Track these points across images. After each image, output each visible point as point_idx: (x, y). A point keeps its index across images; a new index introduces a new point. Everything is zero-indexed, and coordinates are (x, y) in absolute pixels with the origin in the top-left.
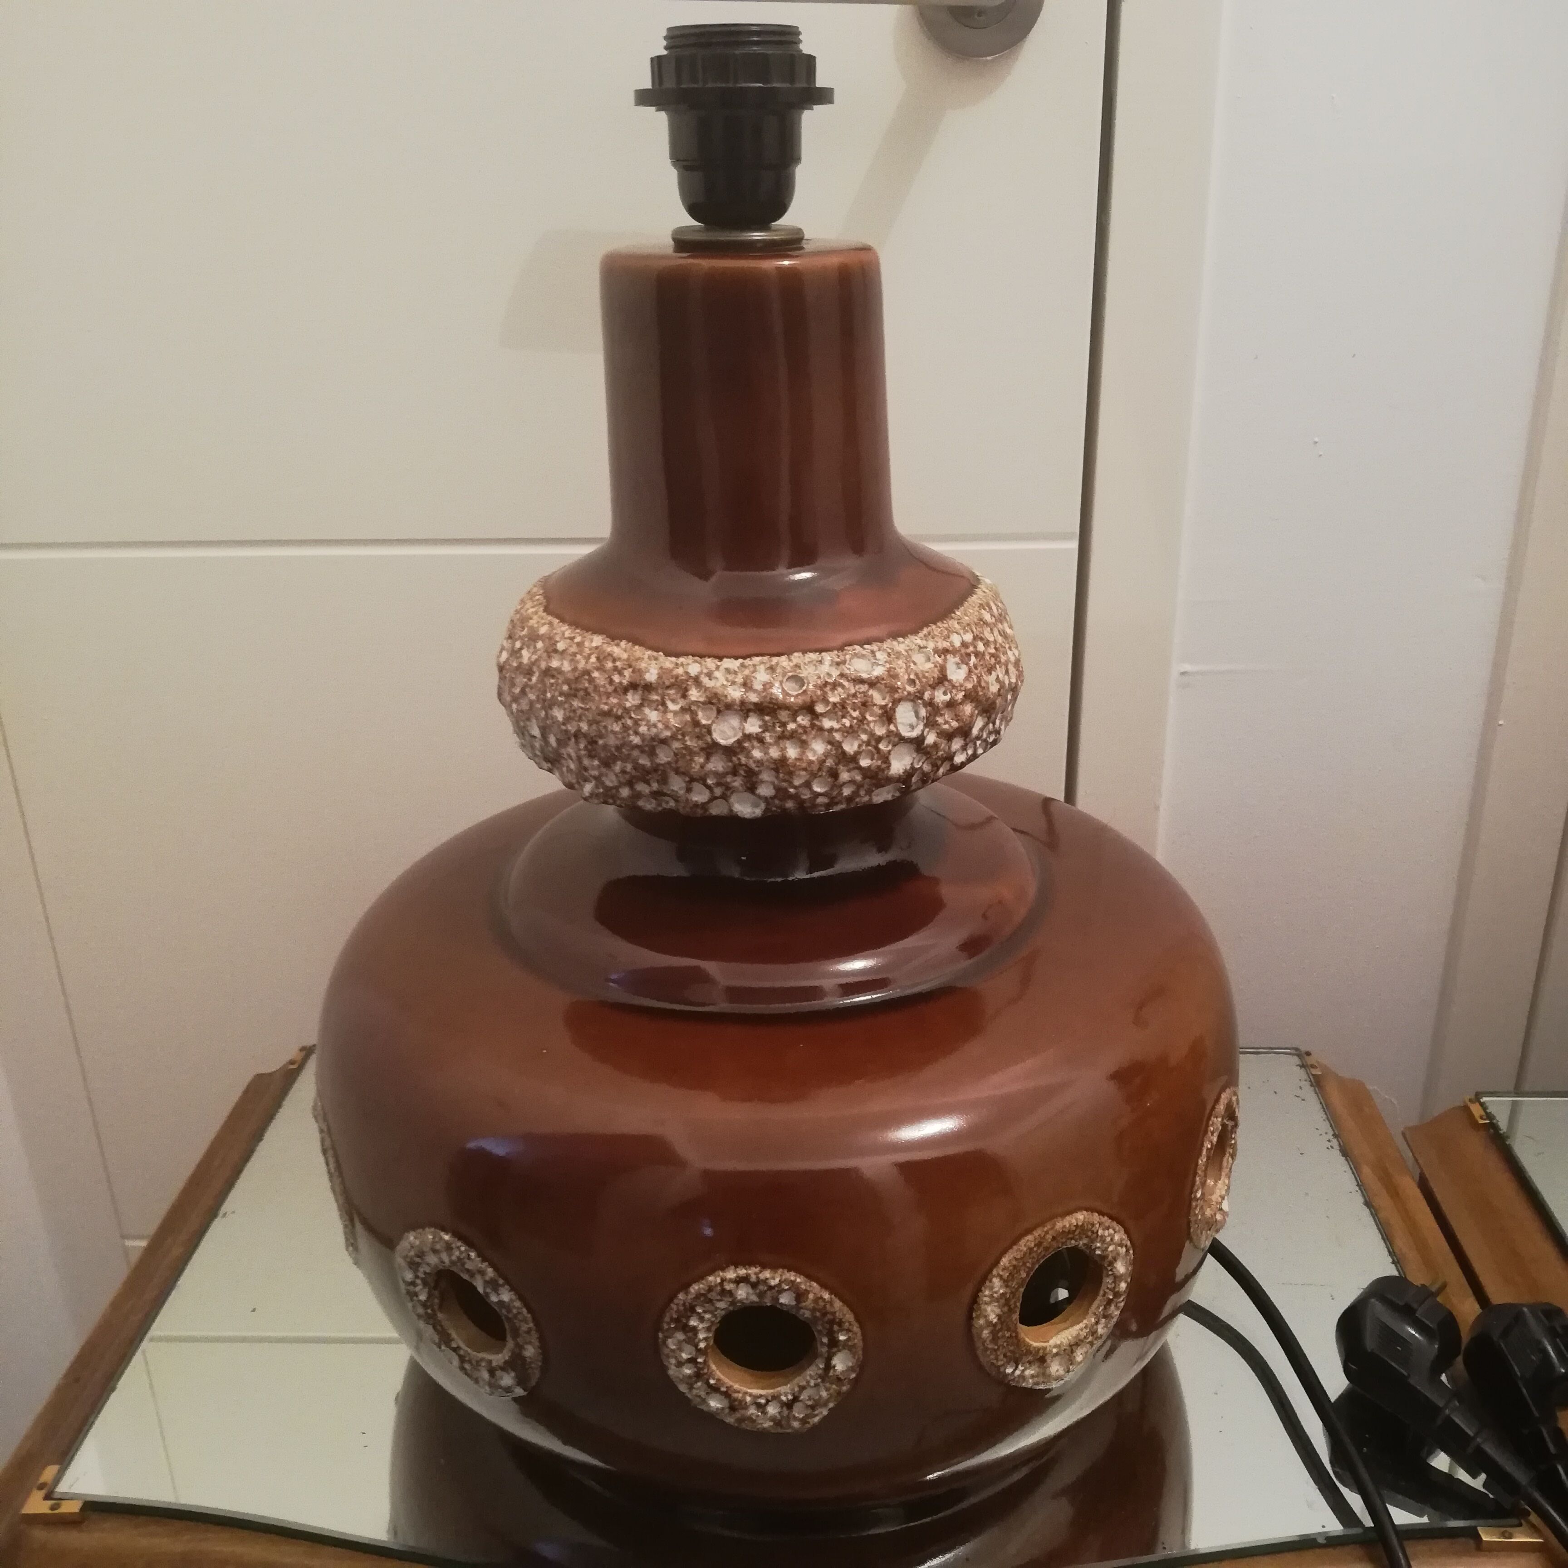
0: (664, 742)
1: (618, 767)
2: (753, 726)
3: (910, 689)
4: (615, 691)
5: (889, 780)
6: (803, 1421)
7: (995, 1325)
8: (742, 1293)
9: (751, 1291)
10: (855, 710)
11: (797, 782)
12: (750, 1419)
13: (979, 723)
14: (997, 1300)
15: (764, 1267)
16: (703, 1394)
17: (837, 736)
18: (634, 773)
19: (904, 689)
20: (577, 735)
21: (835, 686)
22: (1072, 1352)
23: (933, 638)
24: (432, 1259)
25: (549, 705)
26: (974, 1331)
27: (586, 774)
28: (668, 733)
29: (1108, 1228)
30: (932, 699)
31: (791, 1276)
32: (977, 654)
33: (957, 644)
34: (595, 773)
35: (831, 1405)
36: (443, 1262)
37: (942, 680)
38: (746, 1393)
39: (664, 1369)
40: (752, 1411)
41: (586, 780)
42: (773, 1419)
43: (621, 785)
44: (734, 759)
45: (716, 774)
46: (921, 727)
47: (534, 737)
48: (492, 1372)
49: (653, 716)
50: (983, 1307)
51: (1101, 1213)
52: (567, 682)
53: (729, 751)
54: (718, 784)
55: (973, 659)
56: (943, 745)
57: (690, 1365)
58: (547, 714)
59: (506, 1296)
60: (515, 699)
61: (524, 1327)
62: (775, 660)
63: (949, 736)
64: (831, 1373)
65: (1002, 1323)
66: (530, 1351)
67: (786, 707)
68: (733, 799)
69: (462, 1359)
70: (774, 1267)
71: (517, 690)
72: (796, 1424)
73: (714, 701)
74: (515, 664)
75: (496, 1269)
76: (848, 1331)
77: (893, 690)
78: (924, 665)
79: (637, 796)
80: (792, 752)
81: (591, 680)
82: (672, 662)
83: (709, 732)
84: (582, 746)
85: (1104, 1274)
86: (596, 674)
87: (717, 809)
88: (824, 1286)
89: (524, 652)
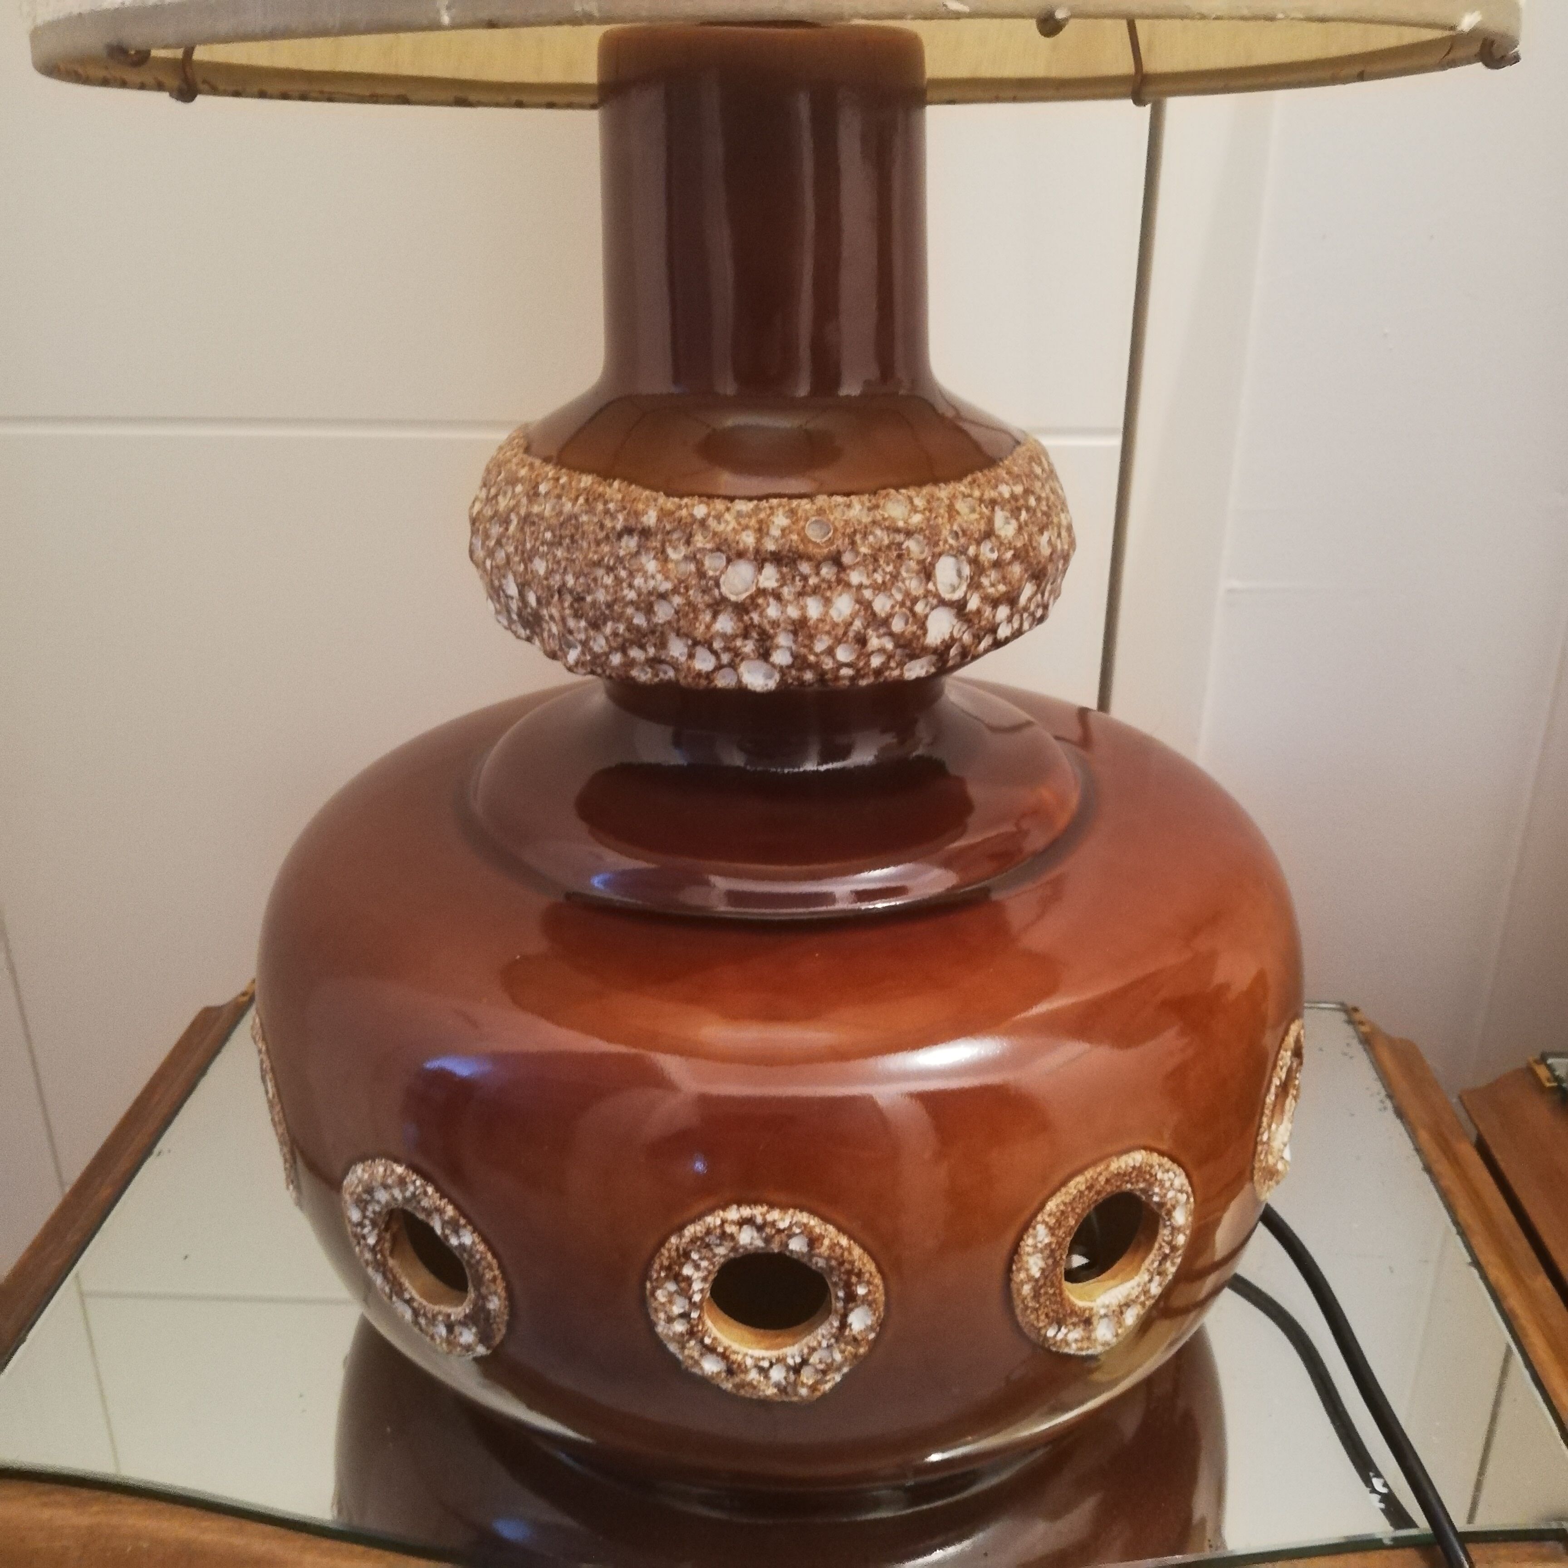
0: (663, 596)
1: (609, 628)
2: (769, 577)
3: (951, 541)
4: (607, 537)
5: (925, 650)
6: (813, 1388)
7: (1037, 1281)
8: (747, 1237)
9: (755, 1234)
10: (888, 564)
11: (818, 649)
12: (750, 1384)
13: (1028, 590)
14: (1041, 1251)
15: (772, 1206)
16: (696, 1355)
17: (867, 594)
18: (627, 635)
19: (946, 541)
20: (562, 591)
21: (865, 534)
22: (1122, 1313)
23: (979, 486)
24: (382, 1196)
25: (527, 558)
26: (1014, 1286)
27: (570, 638)
28: (668, 586)
29: (1168, 1171)
30: (977, 556)
31: (804, 1217)
32: (1028, 509)
33: (1007, 495)
34: (582, 636)
35: (845, 1370)
36: (396, 1200)
37: (989, 534)
38: (745, 1355)
39: (651, 1325)
40: (753, 1376)
41: (570, 646)
42: (777, 1385)
43: (612, 650)
44: (746, 618)
45: (724, 636)
46: (964, 588)
47: (512, 598)
48: (450, 1328)
49: (651, 565)
50: (1025, 1258)
51: (1162, 1154)
52: (551, 528)
53: (741, 609)
54: (727, 649)
55: (1024, 514)
56: (988, 611)
57: (682, 1321)
58: (526, 568)
59: (468, 1238)
60: (491, 554)
61: (488, 1275)
62: (795, 503)
63: (994, 603)
64: (847, 1332)
65: (1046, 1278)
66: (494, 1304)
67: (808, 557)
68: (743, 668)
69: (416, 1313)
70: (784, 1207)
71: (492, 543)
72: (804, 1391)
73: (724, 548)
74: (490, 514)
75: (457, 1207)
76: (869, 1283)
77: (934, 541)
78: (970, 516)
79: (630, 664)
80: (814, 611)
81: (579, 525)
82: (674, 503)
83: (717, 585)
84: (566, 604)
85: (1161, 1225)
86: (584, 518)
87: (724, 681)
88: (840, 1229)
89: (500, 498)
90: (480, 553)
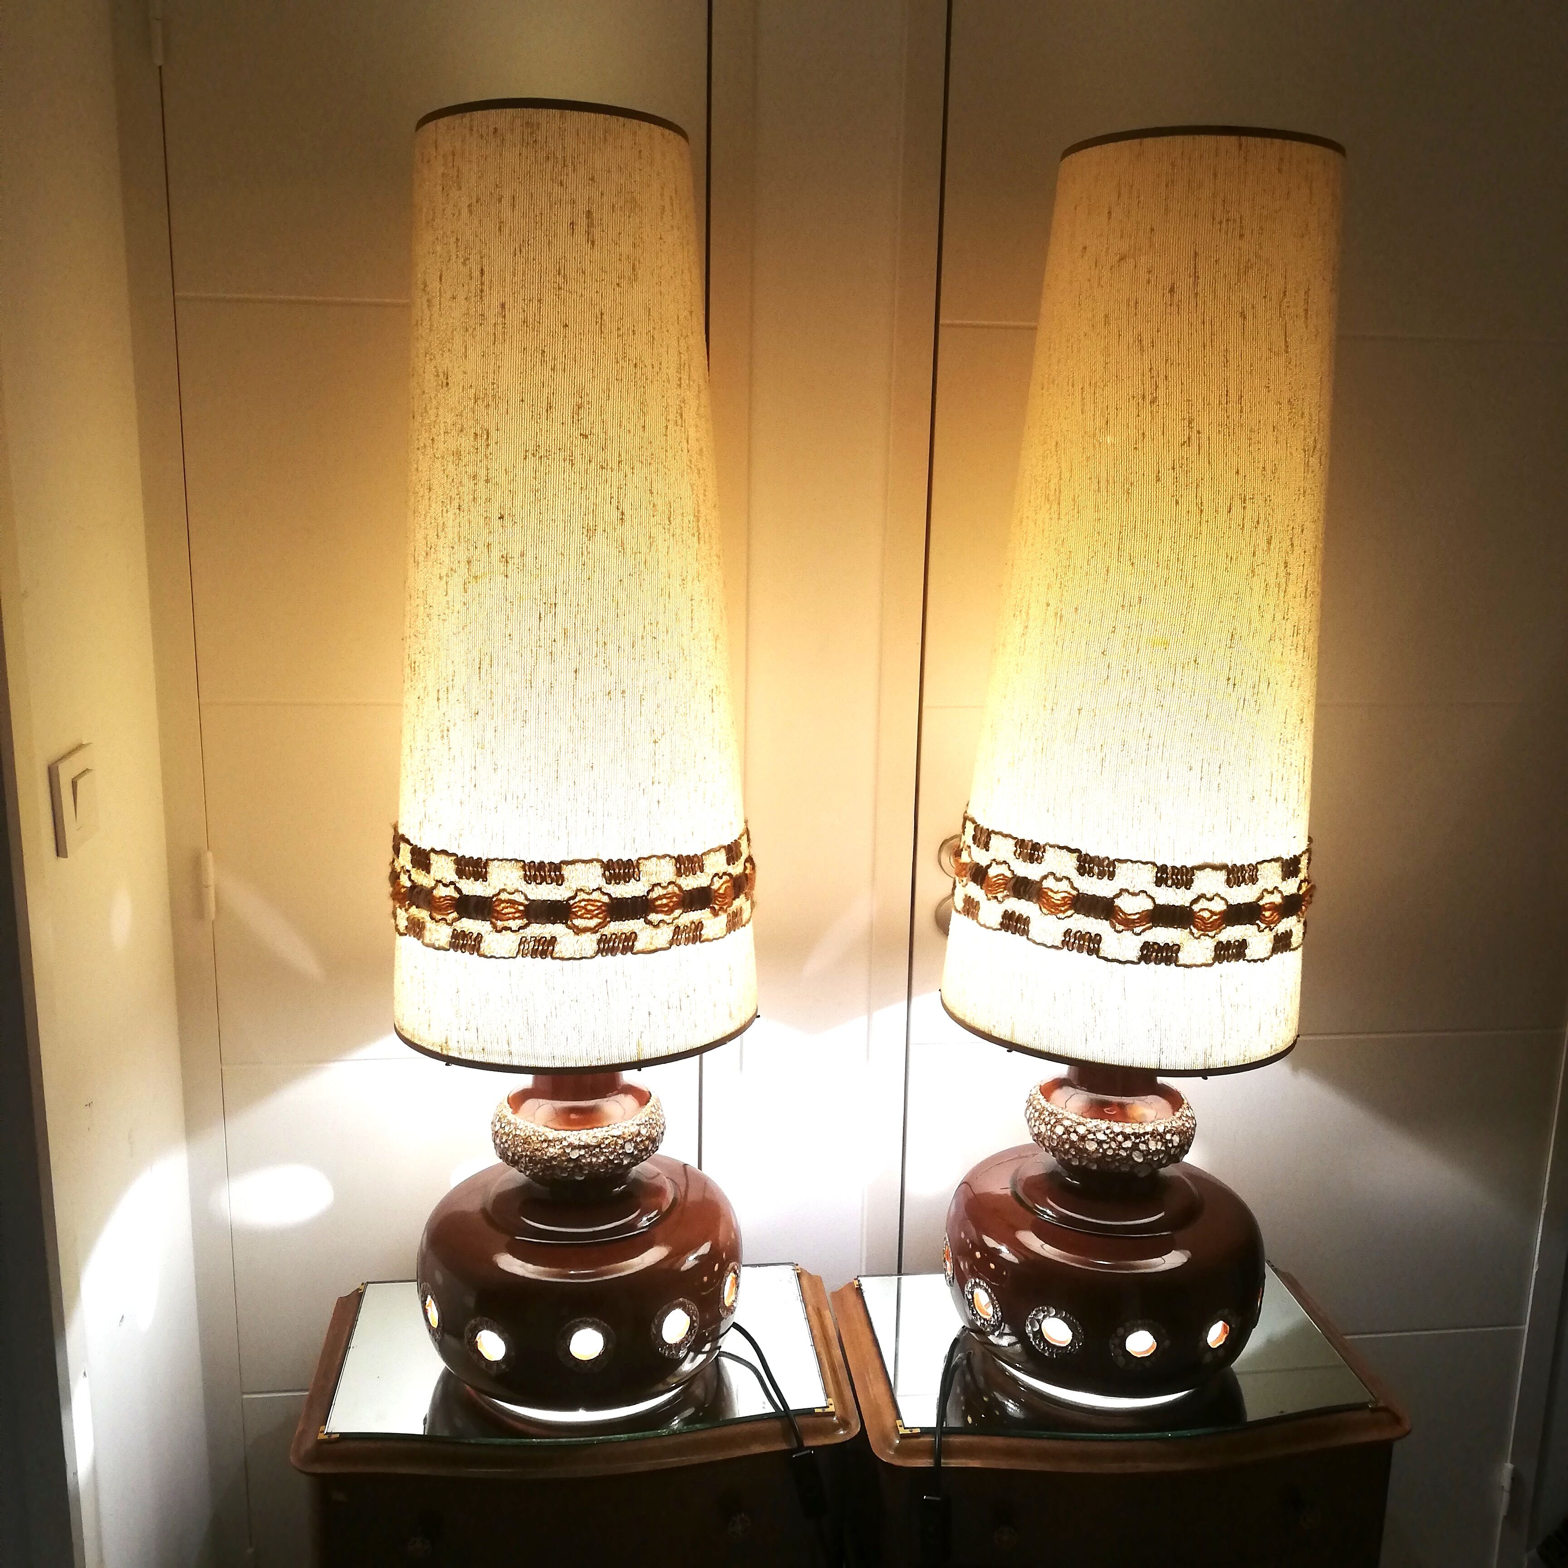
0: (555, 1158)
1: (539, 1166)
2: (582, 1152)
3: (629, 1137)
4: (539, 1142)
5: (623, 1166)
6: (599, 1368)
7: (655, 1335)
10: (613, 1146)
11: (596, 1169)
12: (582, 1369)
13: (651, 1146)
14: (656, 1326)
15: (588, 1317)
16: (568, 1361)
17: (607, 1154)
18: (544, 1168)
20: (526, 1156)
21: (607, 1138)
22: (680, 1346)
25: (515, 1146)
26: (649, 1336)
27: (527, 1168)
28: (556, 1156)
29: (690, 1304)
30: (636, 1140)
31: (595, 1319)
32: (650, 1124)
34: (530, 1168)
35: (607, 1362)
37: (639, 1134)
40: (583, 1366)
41: (528, 1170)
42: (589, 1368)
43: (539, 1171)
44: (576, 1163)
45: (570, 1167)
46: (632, 1149)
47: (507, 1157)
48: (498, 1365)
49: (551, 1150)
51: (688, 1299)
52: (523, 1139)
53: (575, 1160)
54: (571, 1171)
55: (649, 1126)
56: (640, 1154)
57: (564, 1351)
60: (500, 1144)
62: (588, 1131)
63: (641, 1151)
66: (512, 1354)
67: (592, 1146)
68: (575, 1175)
70: (591, 1317)
71: (502, 1140)
72: (596, 1370)
73: (570, 1145)
74: (503, 1132)
75: (503, 1328)
77: (624, 1138)
78: (634, 1129)
79: (544, 1175)
80: (594, 1160)
81: (531, 1139)
83: (569, 1155)
84: (526, 1160)
86: (532, 1137)
87: (570, 1178)
89: (506, 1127)
90: (498, 1141)
